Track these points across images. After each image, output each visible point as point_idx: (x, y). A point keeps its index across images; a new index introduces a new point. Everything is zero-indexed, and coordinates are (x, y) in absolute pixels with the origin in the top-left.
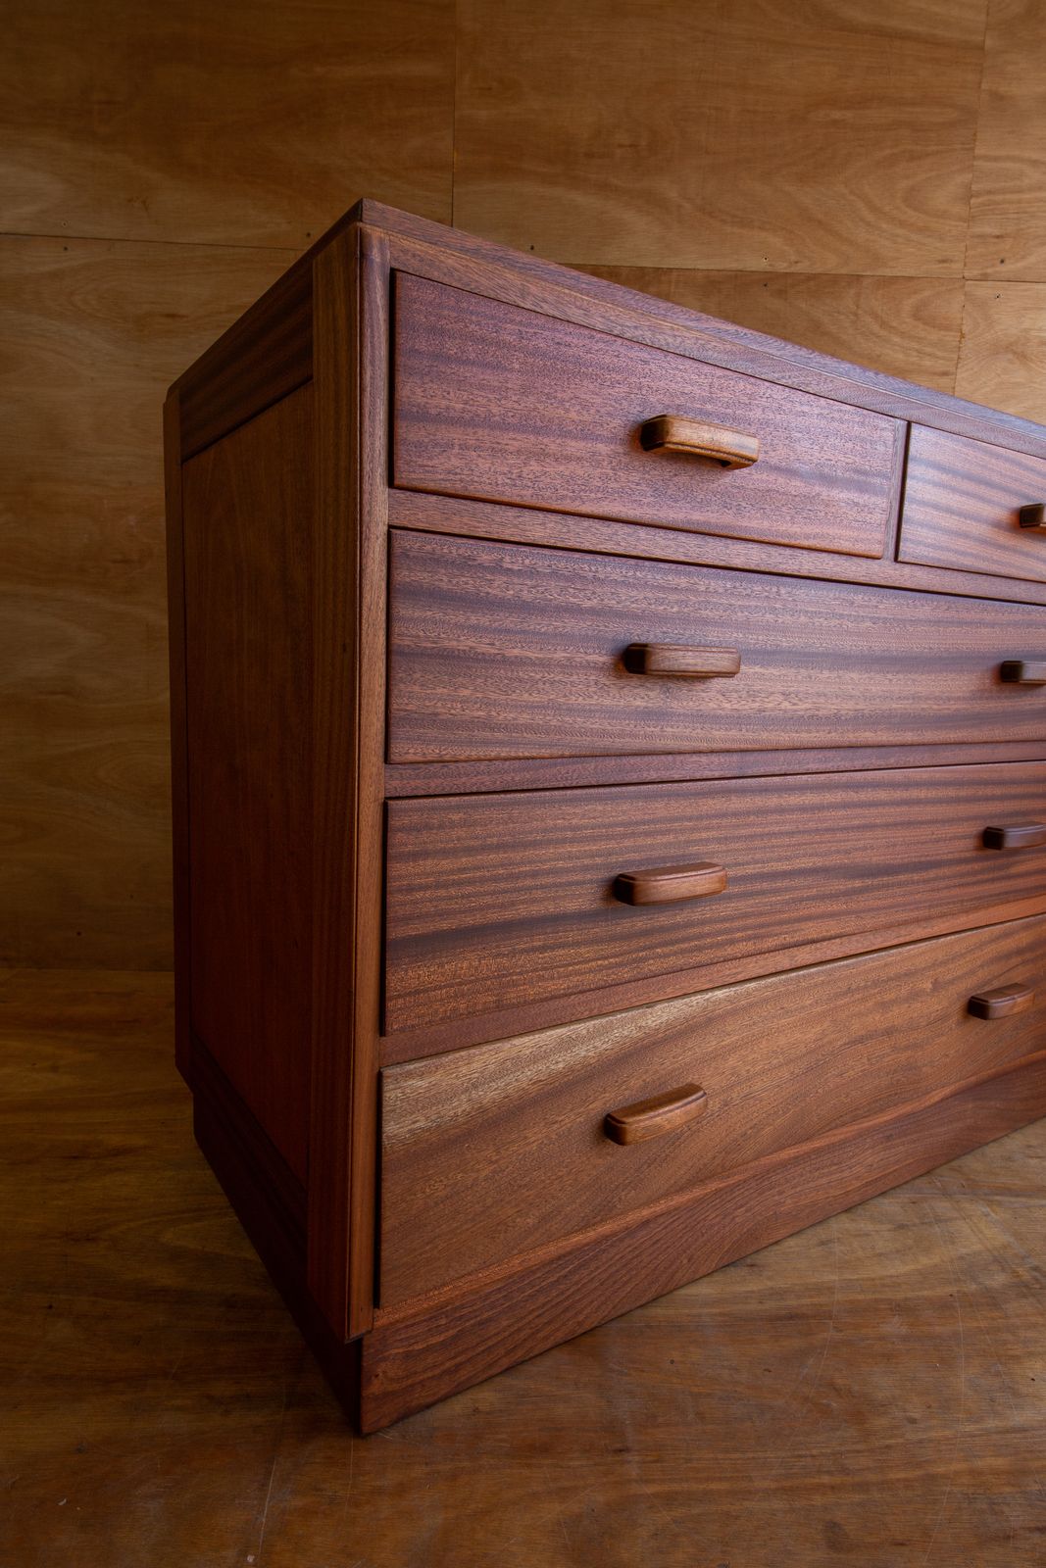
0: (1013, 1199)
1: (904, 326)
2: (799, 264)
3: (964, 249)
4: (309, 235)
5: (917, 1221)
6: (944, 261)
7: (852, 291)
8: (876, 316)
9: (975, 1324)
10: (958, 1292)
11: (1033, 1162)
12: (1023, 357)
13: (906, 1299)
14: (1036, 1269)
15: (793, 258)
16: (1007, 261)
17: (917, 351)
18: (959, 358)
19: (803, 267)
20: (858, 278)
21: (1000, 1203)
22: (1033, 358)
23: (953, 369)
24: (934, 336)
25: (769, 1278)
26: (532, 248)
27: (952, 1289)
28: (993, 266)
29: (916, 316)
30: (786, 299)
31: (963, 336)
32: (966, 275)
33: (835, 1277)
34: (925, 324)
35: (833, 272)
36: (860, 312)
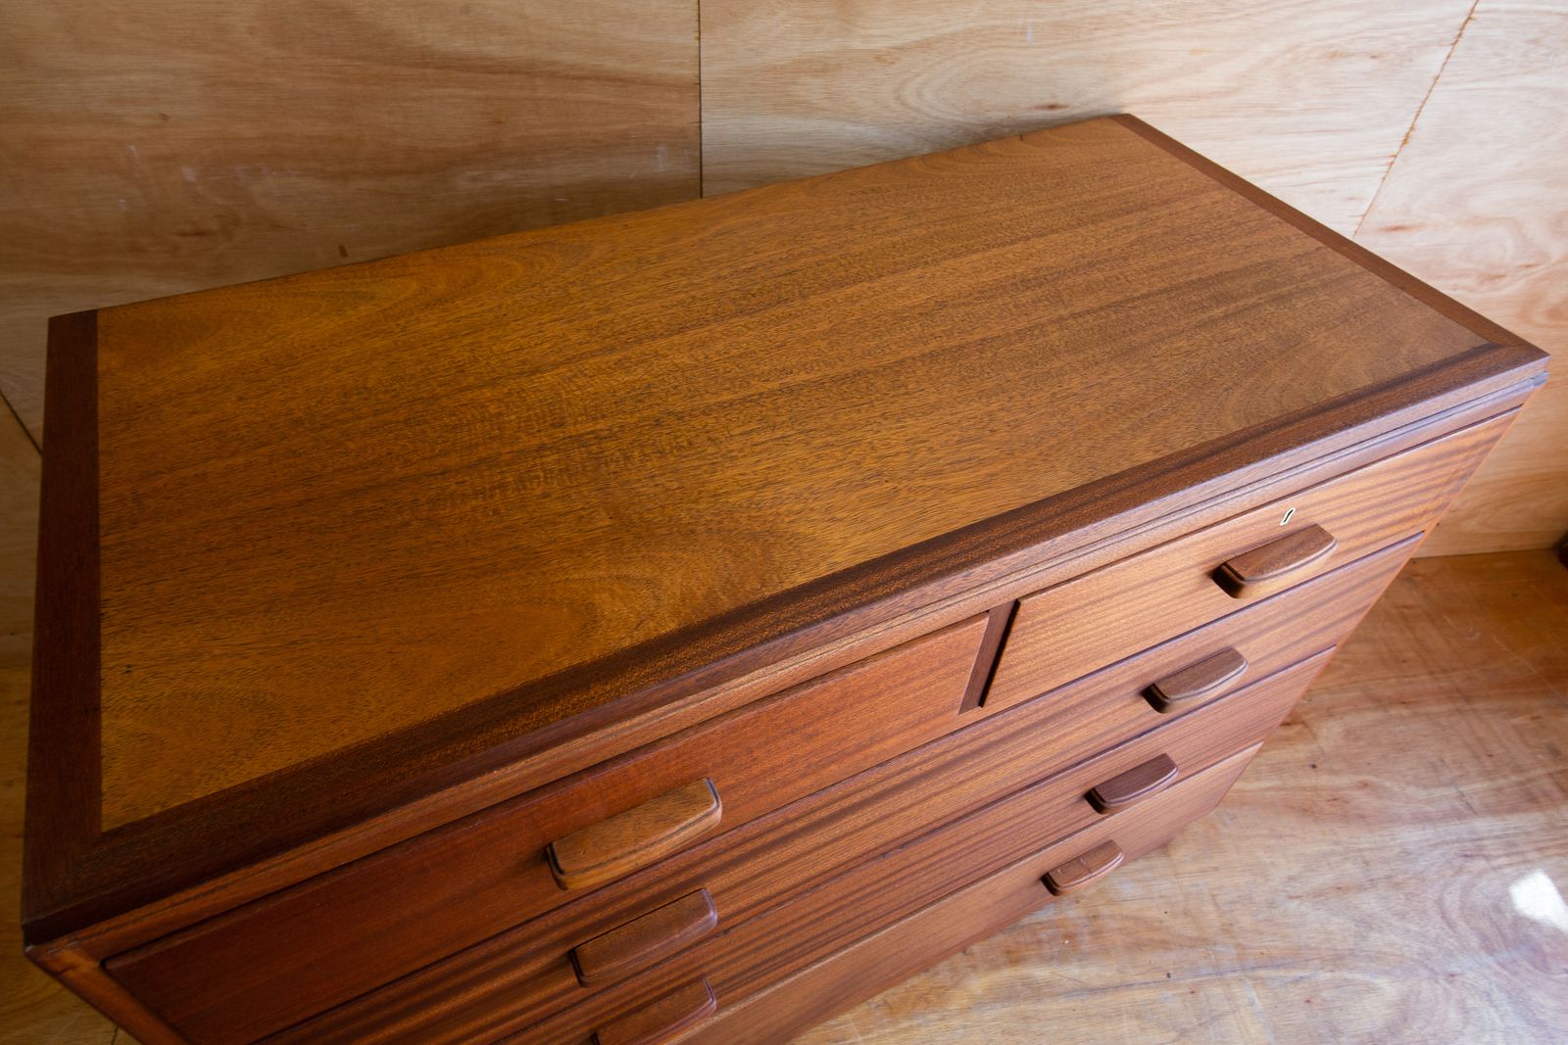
0: (1273, 973)
5: (1195, 1022)
11: (1291, 906)
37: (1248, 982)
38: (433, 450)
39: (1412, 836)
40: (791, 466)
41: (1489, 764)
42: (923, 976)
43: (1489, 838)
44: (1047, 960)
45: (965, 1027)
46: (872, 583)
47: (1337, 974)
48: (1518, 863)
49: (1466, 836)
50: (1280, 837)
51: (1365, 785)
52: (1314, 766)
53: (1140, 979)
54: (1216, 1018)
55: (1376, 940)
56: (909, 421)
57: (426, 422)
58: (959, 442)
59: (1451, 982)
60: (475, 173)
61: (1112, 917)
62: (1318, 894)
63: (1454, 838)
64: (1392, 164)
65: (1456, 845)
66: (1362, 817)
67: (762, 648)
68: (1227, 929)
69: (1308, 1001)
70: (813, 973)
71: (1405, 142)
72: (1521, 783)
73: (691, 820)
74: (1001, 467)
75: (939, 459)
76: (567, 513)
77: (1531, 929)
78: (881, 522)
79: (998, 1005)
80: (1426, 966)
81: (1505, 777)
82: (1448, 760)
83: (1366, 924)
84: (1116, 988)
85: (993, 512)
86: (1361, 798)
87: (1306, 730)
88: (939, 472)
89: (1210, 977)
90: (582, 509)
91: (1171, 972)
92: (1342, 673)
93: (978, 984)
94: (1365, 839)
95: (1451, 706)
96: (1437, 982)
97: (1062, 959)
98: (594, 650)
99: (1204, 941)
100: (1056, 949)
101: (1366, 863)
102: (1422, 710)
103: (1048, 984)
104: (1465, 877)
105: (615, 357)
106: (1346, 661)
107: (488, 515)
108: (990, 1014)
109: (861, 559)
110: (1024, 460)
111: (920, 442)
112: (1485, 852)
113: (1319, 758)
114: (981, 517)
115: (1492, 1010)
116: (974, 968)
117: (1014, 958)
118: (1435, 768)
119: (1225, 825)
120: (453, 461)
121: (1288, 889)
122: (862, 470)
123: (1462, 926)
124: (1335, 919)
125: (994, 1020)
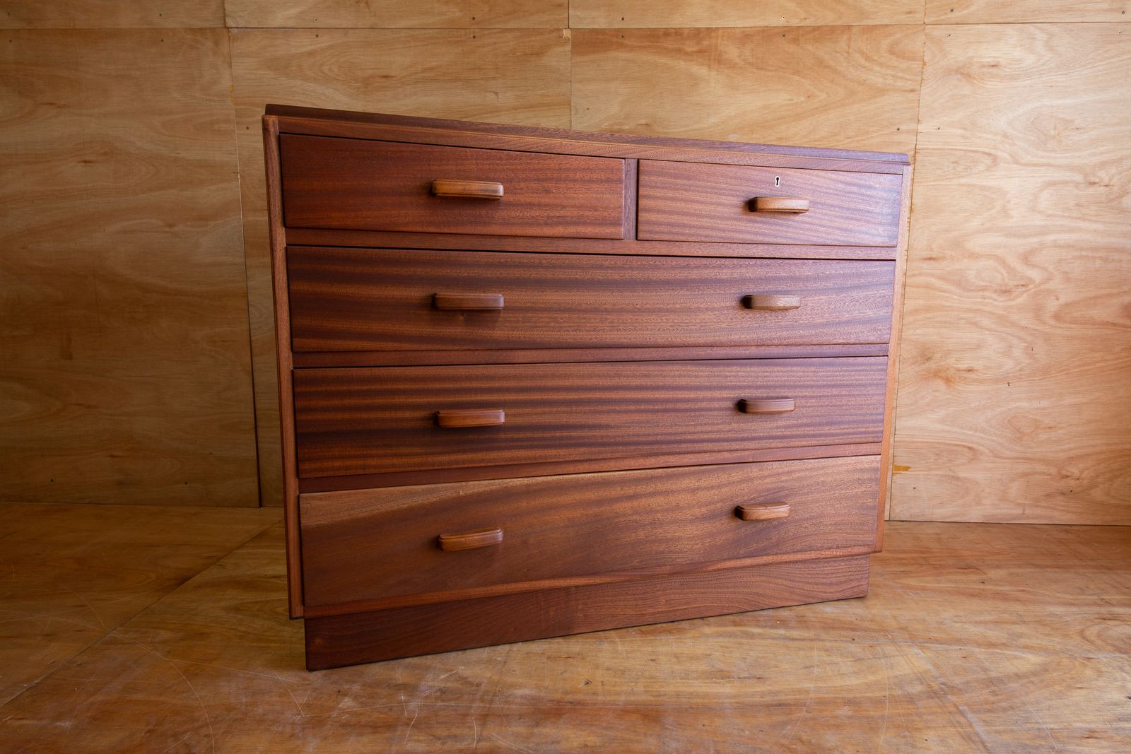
0: (938, 646)
1: (882, 59)
2: (807, 20)
3: (924, 4)
4: (474, 18)
5: (871, 656)
6: (910, 13)
7: (845, 37)
8: (862, 53)
9: (897, 712)
10: (889, 695)
11: (956, 625)
12: (968, 76)
13: (855, 698)
14: (943, 684)
15: (803, 16)
16: (955, 10)
17: (893, 76)
18: (922, 79)
19: (810, 22)
20: (849, 27)
21: (929, 648)
22: (976, 77)
23: (918, 88)
24: (904, 64)
25: (770, 685)
26: (623, 19)
27: (884, 693)
28: (946, 14)
29: (891, 52)
30: (799, 45)
31: (924, 64)
32: (926, 21)
33: (812, 686)
34: (898, 56)
35: (832, 24)
36: (851, 51)
37: (916, 647)
39: (1057, 609)
41: (1126, 590)
43: (1125, 614)
44: (760, 626)
47: (991, 650)
49: (1105, 612)
50: (952, 602)
52: (983, 583)
53: (831, 639)
54: (888, 657)
61: (816, 617)
66: (1019, 601)
68: (904, 629)
69: (964, 658)
79: (721, 638)
83: (1018, 635)
84: (812, 640)
86: (1020, 594)
87: (978, 571)
89: (885, 643)
91: (855, 638)
92: (1009, 556)
93: (709, 630)
94: (1019, 607)
96: (1075, 659)
99: (884, 631)
100: (770, 624)
101: (1020, 615)
102: (1072, 571)
103: (760, 634)
104: (1103, 626)
106: (1014, 553)
108: (713, 640)
112: (1121, 619)
113: (987, 580)
115: (1123, 673)
116: (708, 625)
117: (738, 624)
118: (1081, 589)
119: (909, 595)
121: (955, 619)
123: (1099, 642)
124: (991, 632)
125: (716, 642)
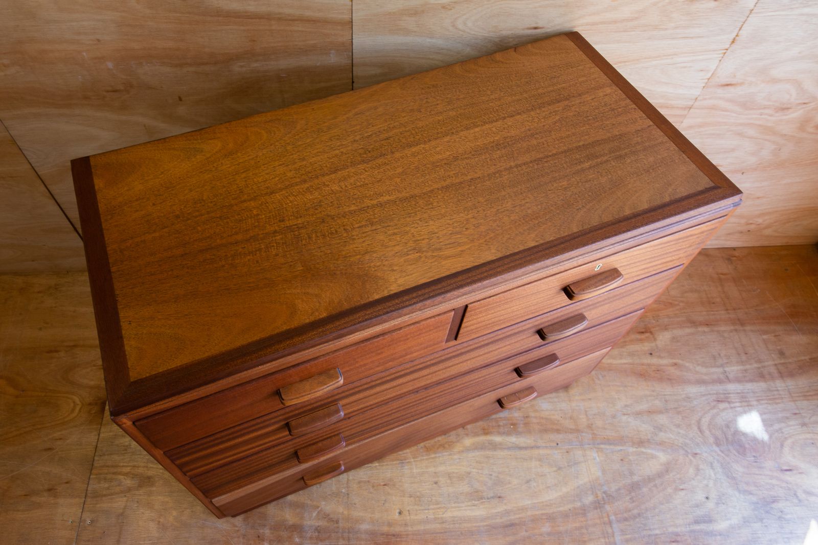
0: (608, 447)
5: (566, 464)
9: (575, 525)
10: (573, 507)
11: (624, 418)
13: (553, 513)
14: (605, 492)
21: (602, 450)
27: (570, 506)
33: (529, 502)
37: (595, 449)
38: (232, 232)
39: (692, 390)
40: (378, 244)
41: (744, 358)
42: (443, 437)
43: (733, 393)
44: (500, 434)
45: (459, 459)
46: (404, 299)
47: (639, 449)
48: (745, 406)
49: (721, 392)
50: (626, 386)
51: (675, 364)
52: (651, 354)
53: (544, 445)
54: (576, 464)
55: (662, 436)
56: (431, 223)
57: (228, 218)
58: (451, 234)
59: (694, 457)
60: (243, 64)
61: (536, 417)
62: (639, 414)
63: (715, 392)
64: (725, 53)
65: (714, 396)
66: (670, 379)
67: (358, 325)
68: (590, 427)
69: (622, 460)
70: (389, 434)
71: (733, 42)
72: (759, 368)
73: (331, 383)
74: (467, 247)
75: (441, 242)
76: (285, 264)
77: (743, 437)
78: (411, 273)
79: (476, 451)
80: (684, 449)
81: (751, 364)
82: (722, 355)
83: (659, 428)
84: (532, 448)
85: (459, 269)
86: (672, 370)
87: (651, 336)
88: (440, 249)
89: (576, 446)
90: (291, 262)
91: (559, 443)
92: (678, 307)
93: (468, 442)
94: (668, 390)
95: (732, 328)
96: (687, 456)
97: (508, 434)
98: (295, 324)
99: (577, 431)
100: (506, 430)
101: (666, 401)
102: (716, 329)
103: (501, 444)
104: (715, 411)
105: (307, 185)
106: (682, 302)
107: (254, 264)
108: (471, 454)
109: (401, 289)
110: (478, 244)
111: (434, 234)
112: (729, 400)
113: (654, 350)
114: (454, 271)
115: (711, 471)
116: (467, 435)
117: (486, 432)
118: (714, 358)
119: (599, 379)
120: (239, 237)
121: (624, 410)
122: (407, 247)
123: (707, 433)
124: (644, 425)
125: (473, 457)
